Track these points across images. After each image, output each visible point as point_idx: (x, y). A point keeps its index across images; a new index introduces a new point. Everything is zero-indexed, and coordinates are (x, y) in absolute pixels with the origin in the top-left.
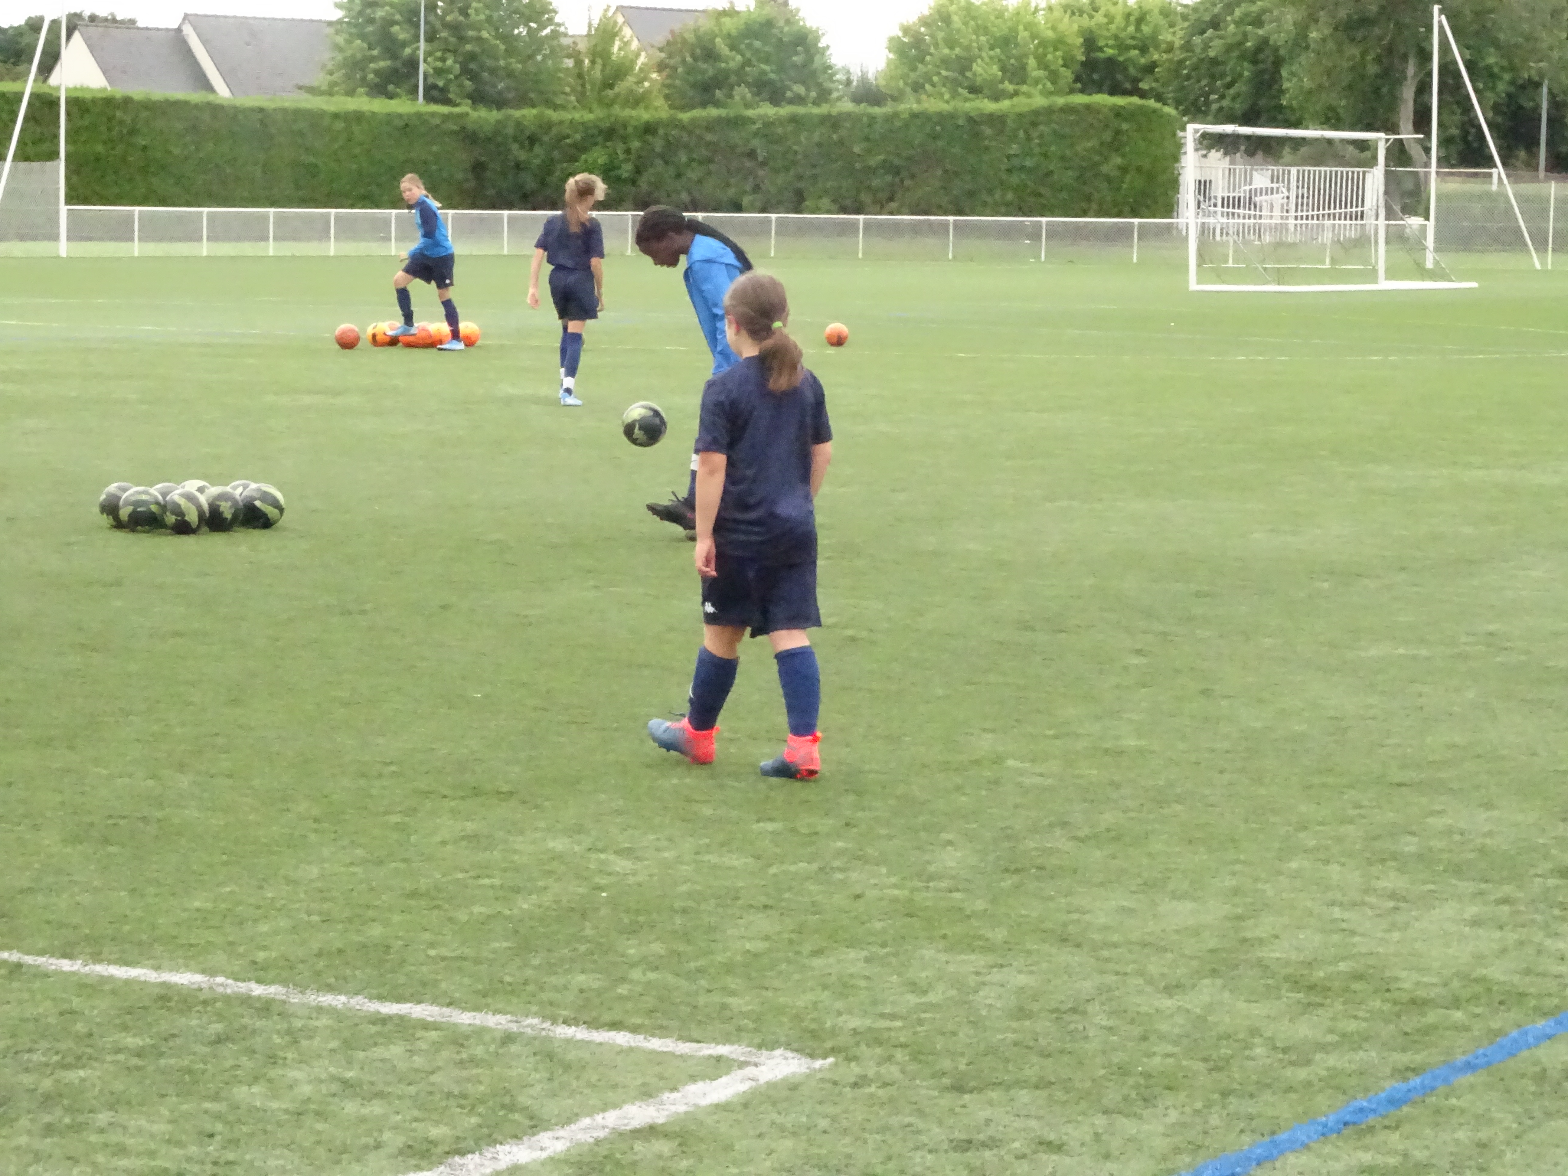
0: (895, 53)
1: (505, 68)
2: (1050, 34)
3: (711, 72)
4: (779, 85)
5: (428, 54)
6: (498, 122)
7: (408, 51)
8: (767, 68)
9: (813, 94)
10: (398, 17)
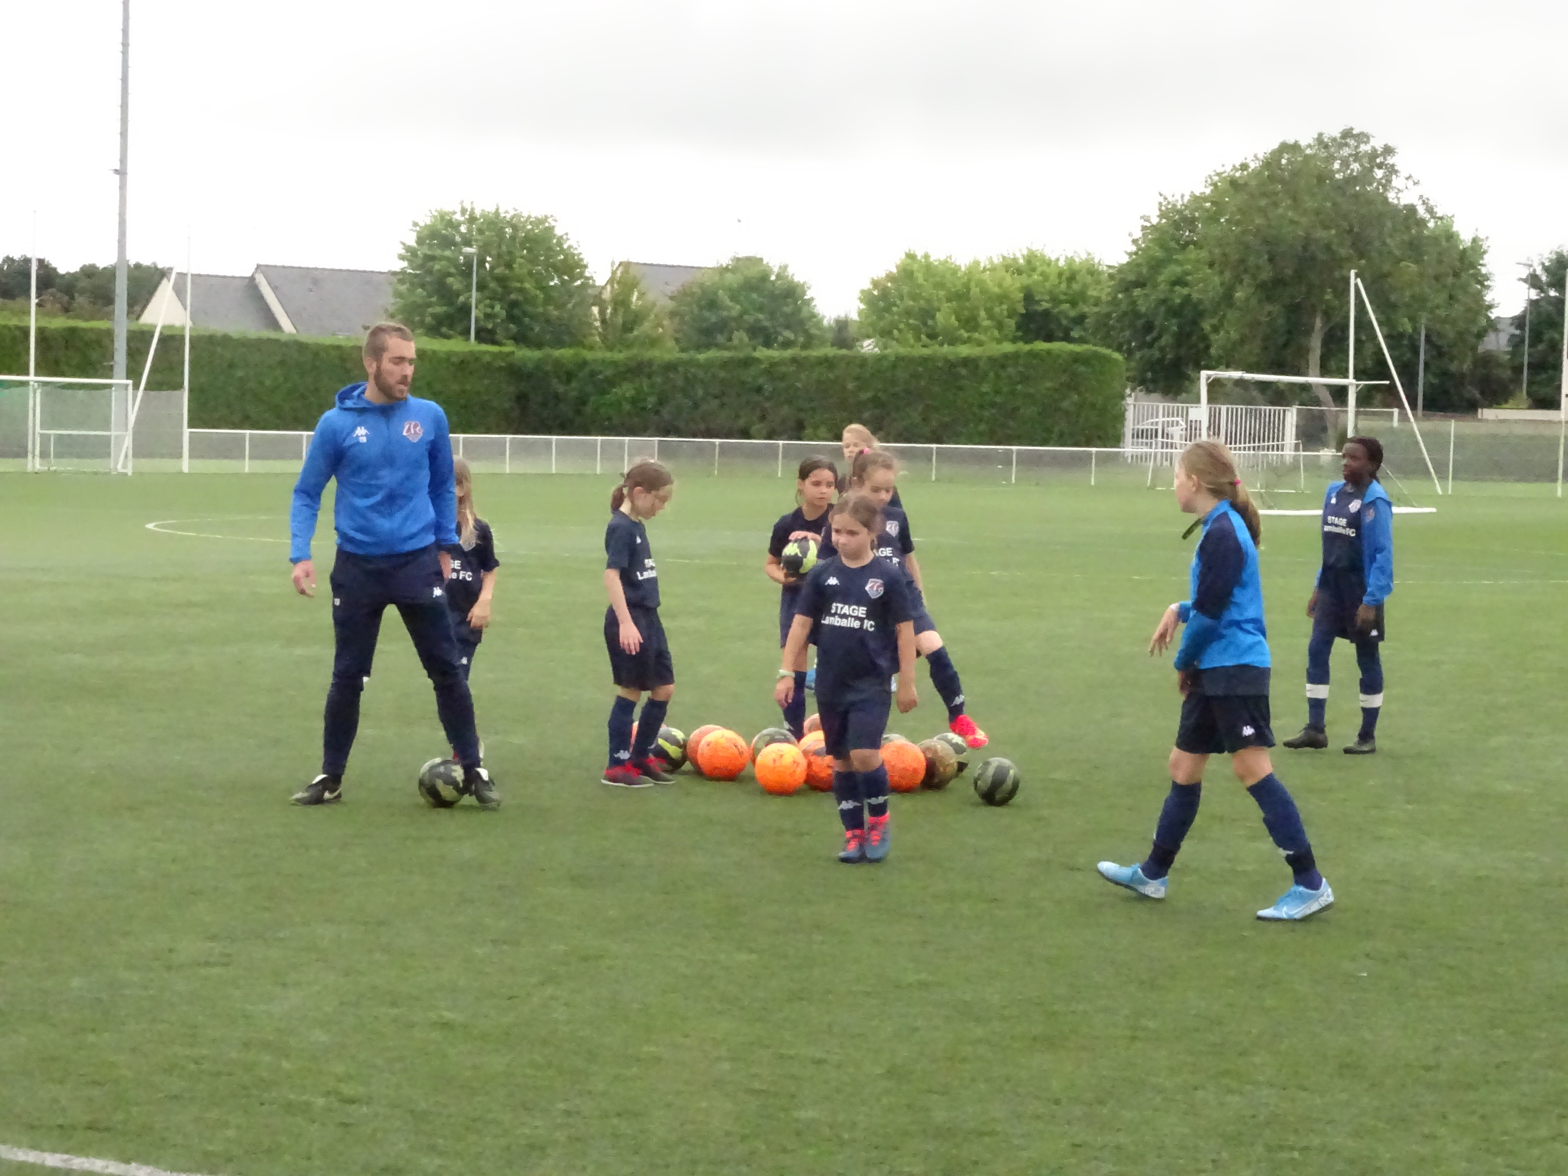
0: (866, 304)
1: (543, 314)
2: (996, 290)
3: (714, 319)
4: (771, 330)
5: (478, 302)
6: (540, 359)
7: (462, 299)
8: (761, 316)
9: (801, 339)
10: (453, 270)
